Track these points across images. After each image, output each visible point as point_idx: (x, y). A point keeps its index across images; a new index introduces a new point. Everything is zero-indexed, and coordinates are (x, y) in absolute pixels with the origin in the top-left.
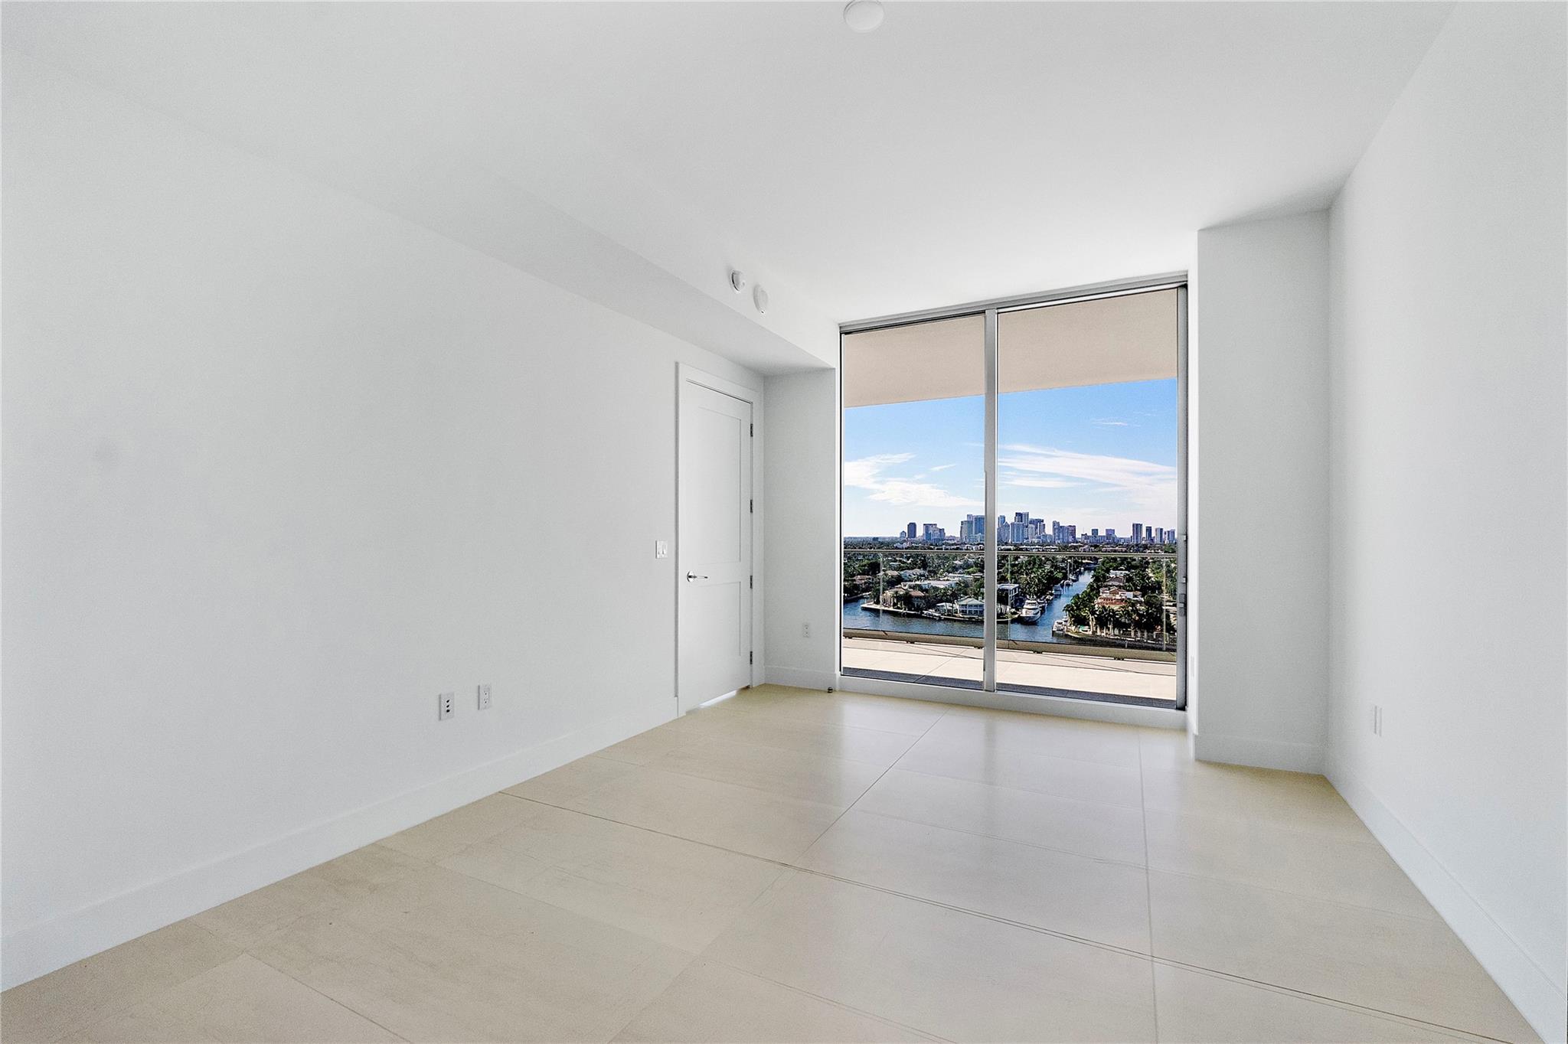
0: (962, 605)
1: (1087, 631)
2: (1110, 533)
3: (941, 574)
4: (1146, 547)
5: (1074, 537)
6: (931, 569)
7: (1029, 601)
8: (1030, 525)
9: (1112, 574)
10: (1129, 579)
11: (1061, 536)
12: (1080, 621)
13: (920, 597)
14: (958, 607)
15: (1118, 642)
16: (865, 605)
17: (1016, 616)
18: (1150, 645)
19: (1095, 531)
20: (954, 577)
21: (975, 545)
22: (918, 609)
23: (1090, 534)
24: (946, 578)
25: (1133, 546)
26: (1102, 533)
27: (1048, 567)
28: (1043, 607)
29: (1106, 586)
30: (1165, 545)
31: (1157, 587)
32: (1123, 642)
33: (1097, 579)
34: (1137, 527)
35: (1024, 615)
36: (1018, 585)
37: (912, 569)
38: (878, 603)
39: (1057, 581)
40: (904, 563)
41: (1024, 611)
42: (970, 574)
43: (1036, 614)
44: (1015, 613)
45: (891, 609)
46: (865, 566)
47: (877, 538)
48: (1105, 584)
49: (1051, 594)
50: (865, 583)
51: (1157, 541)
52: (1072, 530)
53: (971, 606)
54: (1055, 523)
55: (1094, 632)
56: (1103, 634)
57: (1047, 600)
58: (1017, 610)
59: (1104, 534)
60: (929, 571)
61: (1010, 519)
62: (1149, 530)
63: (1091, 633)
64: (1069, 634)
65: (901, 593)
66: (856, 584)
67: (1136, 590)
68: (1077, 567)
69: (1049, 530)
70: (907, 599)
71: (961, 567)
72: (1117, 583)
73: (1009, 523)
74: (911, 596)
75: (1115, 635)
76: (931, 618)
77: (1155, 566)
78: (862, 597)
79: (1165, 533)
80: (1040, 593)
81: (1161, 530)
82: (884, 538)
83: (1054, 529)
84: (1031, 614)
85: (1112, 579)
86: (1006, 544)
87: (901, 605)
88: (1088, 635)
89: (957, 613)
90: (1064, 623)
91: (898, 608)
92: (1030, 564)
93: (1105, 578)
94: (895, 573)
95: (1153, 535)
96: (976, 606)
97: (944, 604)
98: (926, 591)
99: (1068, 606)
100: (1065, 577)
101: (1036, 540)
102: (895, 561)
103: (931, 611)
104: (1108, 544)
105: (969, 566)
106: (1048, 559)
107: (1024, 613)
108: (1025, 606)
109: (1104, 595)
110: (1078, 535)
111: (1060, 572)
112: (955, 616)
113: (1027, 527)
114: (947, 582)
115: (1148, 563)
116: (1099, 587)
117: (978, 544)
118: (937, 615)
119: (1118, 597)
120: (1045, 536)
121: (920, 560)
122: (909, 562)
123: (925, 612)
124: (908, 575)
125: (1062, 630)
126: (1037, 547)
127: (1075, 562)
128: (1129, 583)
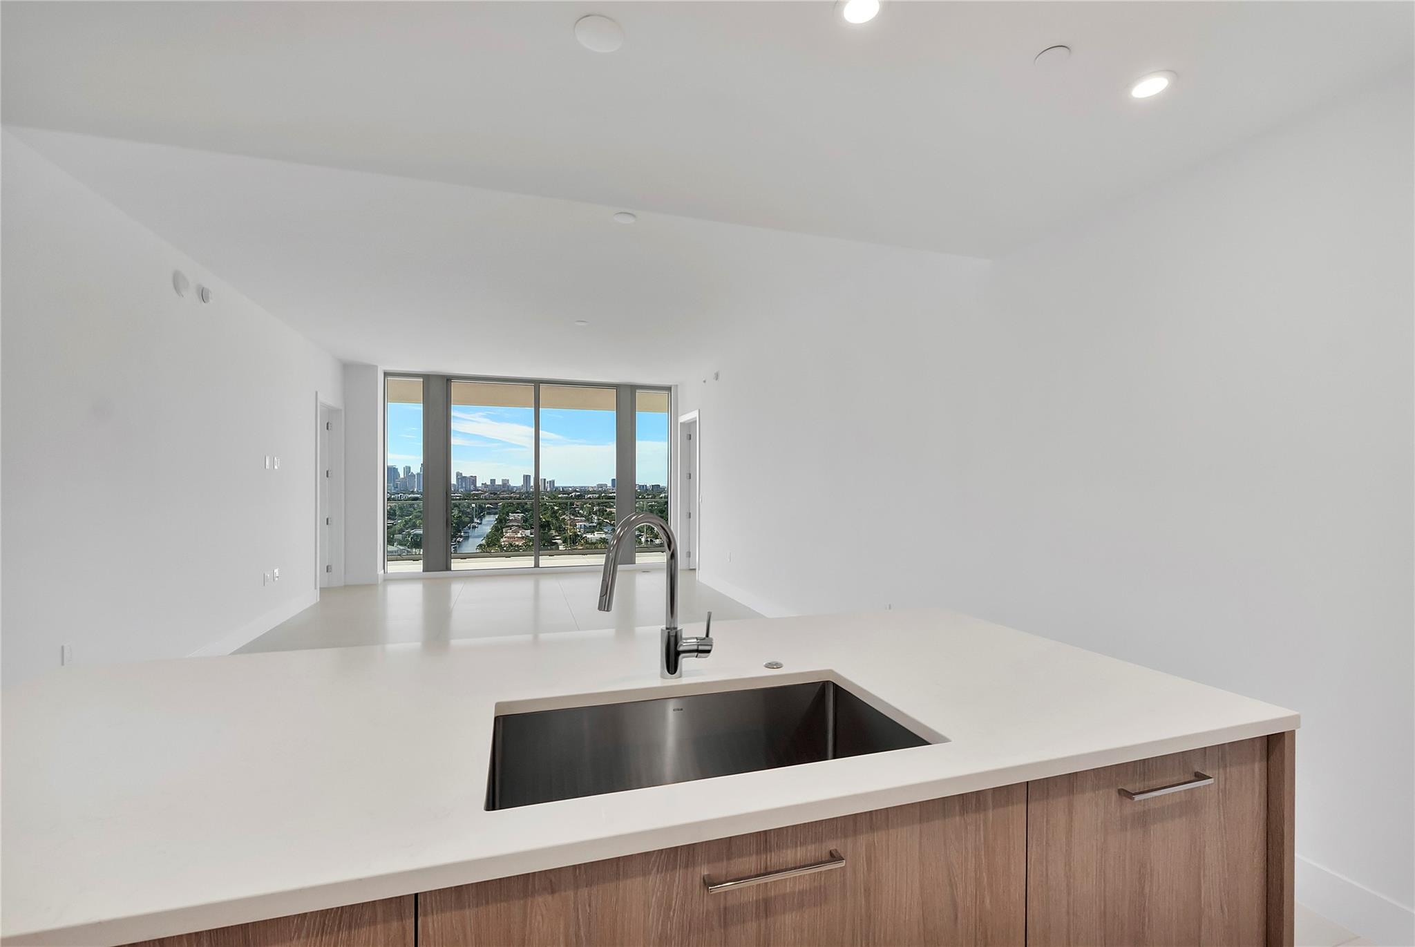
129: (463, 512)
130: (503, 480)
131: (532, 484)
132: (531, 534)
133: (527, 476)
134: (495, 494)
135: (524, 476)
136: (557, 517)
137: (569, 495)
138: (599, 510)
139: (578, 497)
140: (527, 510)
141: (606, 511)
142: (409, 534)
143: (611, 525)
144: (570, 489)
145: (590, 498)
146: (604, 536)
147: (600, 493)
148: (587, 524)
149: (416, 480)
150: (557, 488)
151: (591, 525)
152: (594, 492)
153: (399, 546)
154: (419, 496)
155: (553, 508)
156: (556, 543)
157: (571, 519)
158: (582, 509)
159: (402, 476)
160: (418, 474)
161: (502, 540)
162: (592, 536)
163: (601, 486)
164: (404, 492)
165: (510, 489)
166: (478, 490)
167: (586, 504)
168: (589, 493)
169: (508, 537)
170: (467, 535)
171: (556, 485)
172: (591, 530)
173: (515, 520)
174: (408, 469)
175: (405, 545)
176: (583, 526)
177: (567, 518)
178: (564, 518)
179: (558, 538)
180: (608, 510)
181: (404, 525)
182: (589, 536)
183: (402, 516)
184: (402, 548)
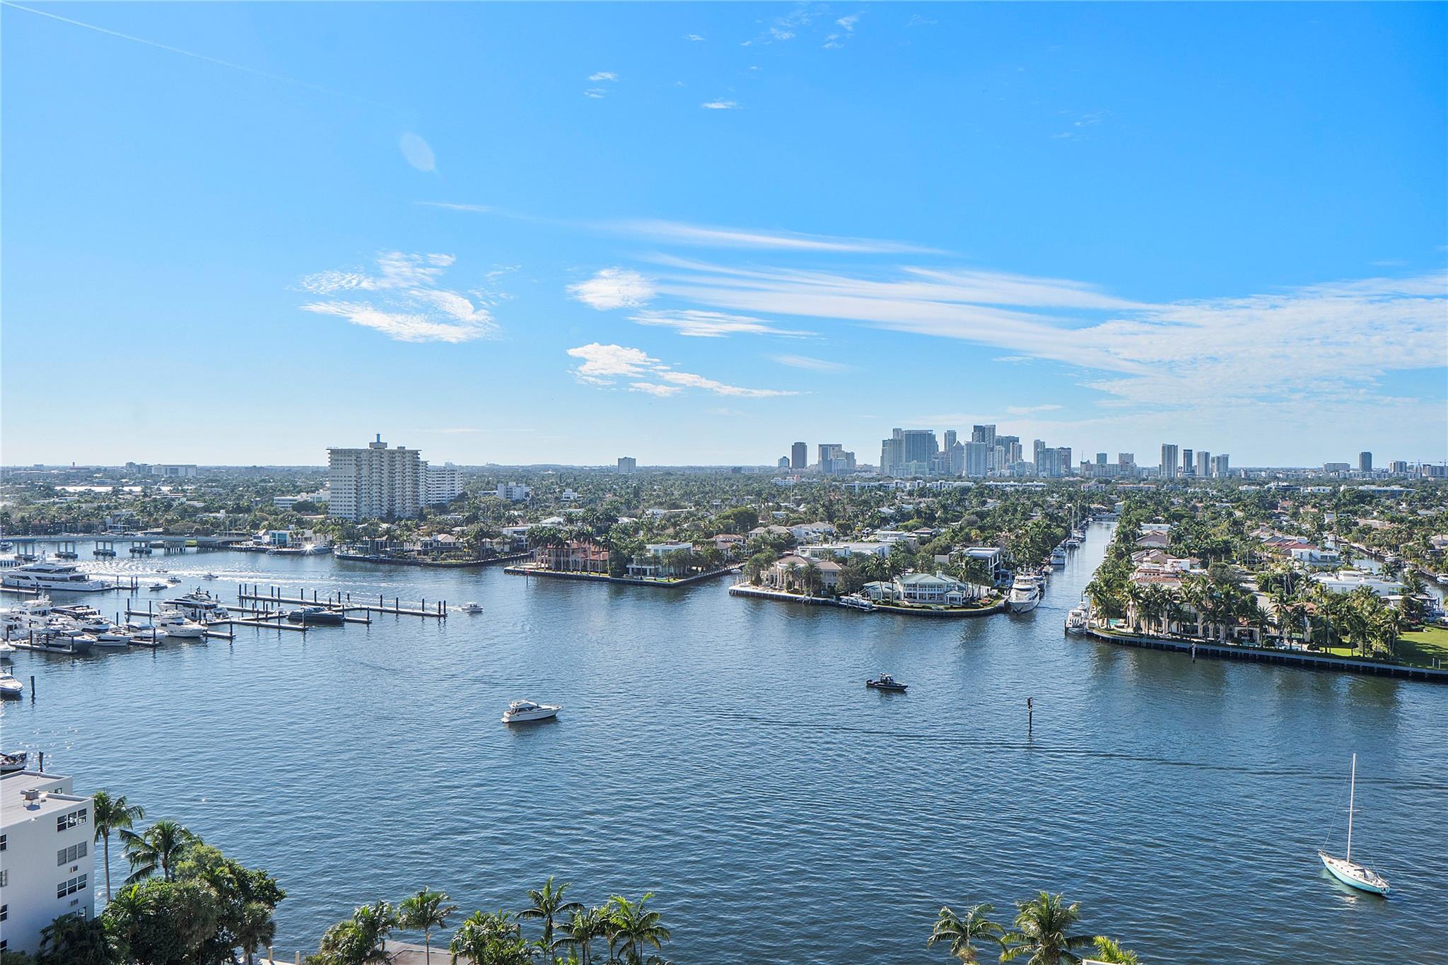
0: (909, 585)
1: (1123, 627)
2: (1126, 460)
3: (860, 531)
4: (1186, 484)
5: (1068, 466)
6: (841, 522)
7: (1021, 577)
8: (997, 447)
9: (1147, 529)
10: (1177, 539)
11: (1048, 466)
12: (1112, 610)
13: (834, 573)
14: (901, 589)
15: (1178, 645)
16: (737, 588)
17: (1002, 602)
18: (1231, 650)
19: (1102, 457)
20: (886, 536)
21: (908, 480)
22: (832, 591)
23: (1094, 461)
24: (871, 538)
25: (1165, 483)
26: (1113, 460)
27: (1038, 516)
28: (1041, 586)
29: (1138, 550)
30: (1213, 480)
31: (1225, 550)
32: (1187, 646)
33: (1124, 537)
34: (1169, 451)
35: (1013, 599)
36: (997, 549)
37: (810, 522)
38: (758, 582)
39: (1055, 541)
40: (794, 511)
41: (1013, 592)
42: (910, 531)
43: (1034, 598)
44: (997, 597)
45: (784, 593)
46: (728, 517)
47: (740, 468)
48: (1138, 544)
49: (1050, 564)
50: (733, 548)
51: (1200, 473)
52: (1065, 454)
53: (923, 586)
54: (1038, 445)
55: (1138, 628)
56: (1151, 632)
57: (1046, 574)
58: (1001, 591)
59: (1117, 462)
60: (840, 526)
61: (964, 437)
62: (1188, 454)
63: (1131, 630)
64: (1095, 632)
65: (802, 566)
66: (717, 551)
67: (1191, 554)
68: (1086, 516)
69: (1028, 456)
70: (812, 577)
71: (892, 518)
72: (1157, 544)
73: (963, 444)
74: (818, 572)
75: (1173, 634)
76: (857, 610)
77: (1208, 514)
78: (729, 573)
79: (1213, 461)
80: (1037, 563)
81: (1207, 454)
82: (752, 469)
83: (1037, 454)
84: (1025, 598)
85: (1145, 537)
86: (960, 477)
87: (801, 586)
88: (1126, 635)
89: (898, 598)
90: (1083, 614)
91: (796, 592)
92: (1006, 511)
93: (1135, 536)
94: (783, 530)
95: (1195, 463)
96: (932, 586)
97: (876, 583)
98: (843, 561)
99: (1092, 585)
100: (1068, 535)
101: (1007, 473)
102: (779, 508)
103: (856, 597)
104: (1122, 478)
105: (904, 516)
106: (1036, 504)
107: (1013, 597)
108: (1015, 586)
109: (1145, 566)
110: (1075, 464)
111: (1058, 526)
112: (897, 605)
113: (992, 450)
114: (876, 546)
115: (1195, 508)
116: (1129, 551)
117: (915, 479)
118: (866, 602)
119: (1168, 568)
120: (1023, 465)
121: (823, 506)
122: (802, 508)
123: (845, 598)
124: (804, 532)
125: (1081, 626)
126: (1012, 483)
127: (1083, 508)
128: (1178, 545)
129: (1051, 517)
130: (1121, 456)
131: (1180, 462)
132: (1192, 567)
133: (1170, 447)
134: (1108, 482)
135: (1163, 447)
136: (1242, 533)
137: (1260, 485)
138: (1339, 522)
139: (1286, 492)
140: (1178, 517)
141: (1356, 524)
142: (962, 557)
143: (1371, 556)
144: (1263, 474)
145: (1314, 495)
146: (1363, 581)
147: (1336, 483)
148: (1317, 553)
149: (965, 455)
150: (1233, 472)
151: (1325, 553)
152: (1319, 482)
153: (944, 577)
154: (970, 484)
155: (1230, 514)
156: (1247, 591)
157: (1274, 538)
158: (1295, 515)
159: (941, 448)
160: (968, 444)
161: (1133, 576)
162: (1332, 579)
163: (1333, 467)
164: (945, 477)
165: (1135, 474)
166: (1073, 475)
167: (1303, 504)
168: (1307, 482)
169: (1147, 572)
170: (1060, 561)
171: (1230, 466)
172: (1329, 566)
173: (1155, 536)
174: (951, 436)
175: (955, 575)
176: (1306, 556)
177: (1266, 536)
178: (1258, 537)
179: (1250, 578)
180: (1362, 522)
181: (952, 538)
182: (1324, 579)
183: (945, 521)
184: (949, 580)
